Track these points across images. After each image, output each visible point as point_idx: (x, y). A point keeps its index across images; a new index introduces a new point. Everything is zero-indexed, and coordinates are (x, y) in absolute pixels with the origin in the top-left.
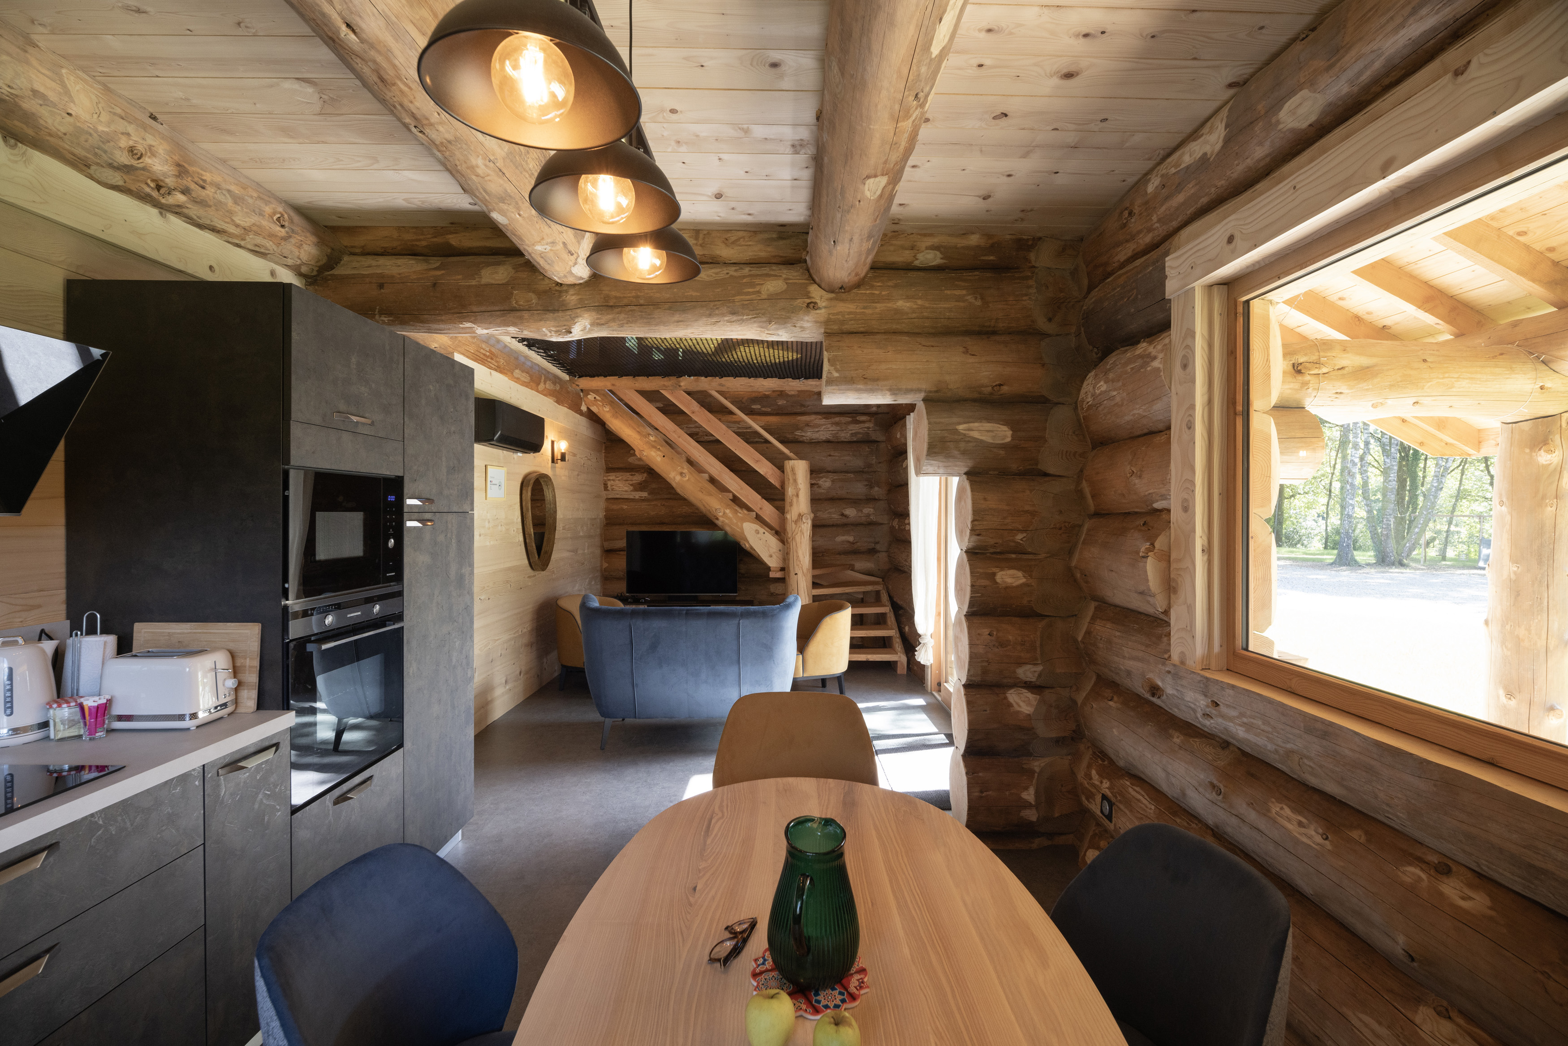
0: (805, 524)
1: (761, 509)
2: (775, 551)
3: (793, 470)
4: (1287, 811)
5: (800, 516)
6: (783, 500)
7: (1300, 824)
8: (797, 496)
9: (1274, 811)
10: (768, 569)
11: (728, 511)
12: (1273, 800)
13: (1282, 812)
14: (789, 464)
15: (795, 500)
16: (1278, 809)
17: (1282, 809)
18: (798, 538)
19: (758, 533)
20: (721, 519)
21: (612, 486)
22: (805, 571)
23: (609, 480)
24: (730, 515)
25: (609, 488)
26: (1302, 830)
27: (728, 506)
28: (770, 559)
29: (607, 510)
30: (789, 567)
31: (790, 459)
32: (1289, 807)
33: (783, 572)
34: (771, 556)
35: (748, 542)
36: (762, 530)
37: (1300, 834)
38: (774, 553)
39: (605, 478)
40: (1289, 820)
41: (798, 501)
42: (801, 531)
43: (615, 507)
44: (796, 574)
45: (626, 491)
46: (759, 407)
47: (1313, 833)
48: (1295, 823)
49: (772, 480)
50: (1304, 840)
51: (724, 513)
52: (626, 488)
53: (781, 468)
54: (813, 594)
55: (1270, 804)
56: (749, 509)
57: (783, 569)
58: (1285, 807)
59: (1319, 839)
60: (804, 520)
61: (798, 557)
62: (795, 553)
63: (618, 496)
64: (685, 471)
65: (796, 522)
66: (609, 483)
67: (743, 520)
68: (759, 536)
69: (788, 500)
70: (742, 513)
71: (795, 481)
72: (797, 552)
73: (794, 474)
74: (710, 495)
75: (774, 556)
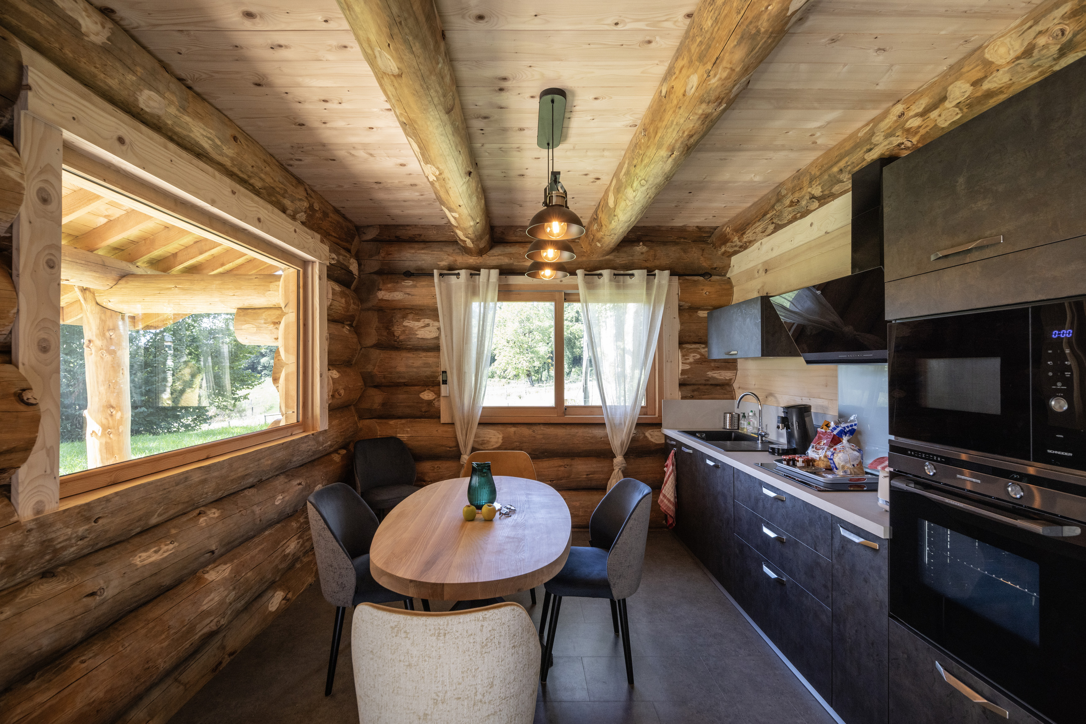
4: (144, 555)
7: (156, 552)
9: (138, 563)
12: (131, 559)
13: (142, 558)
16: (139, 559)
17: (140, 557)
26: (161, 552)
32: (141, 552)
37: (161, 555)
40: (149, 557)
47: (166, 547)
48: (154, 554)
50: (166, 554)
55: (133, 562)
58: (140, 555)
59: (171, 546)
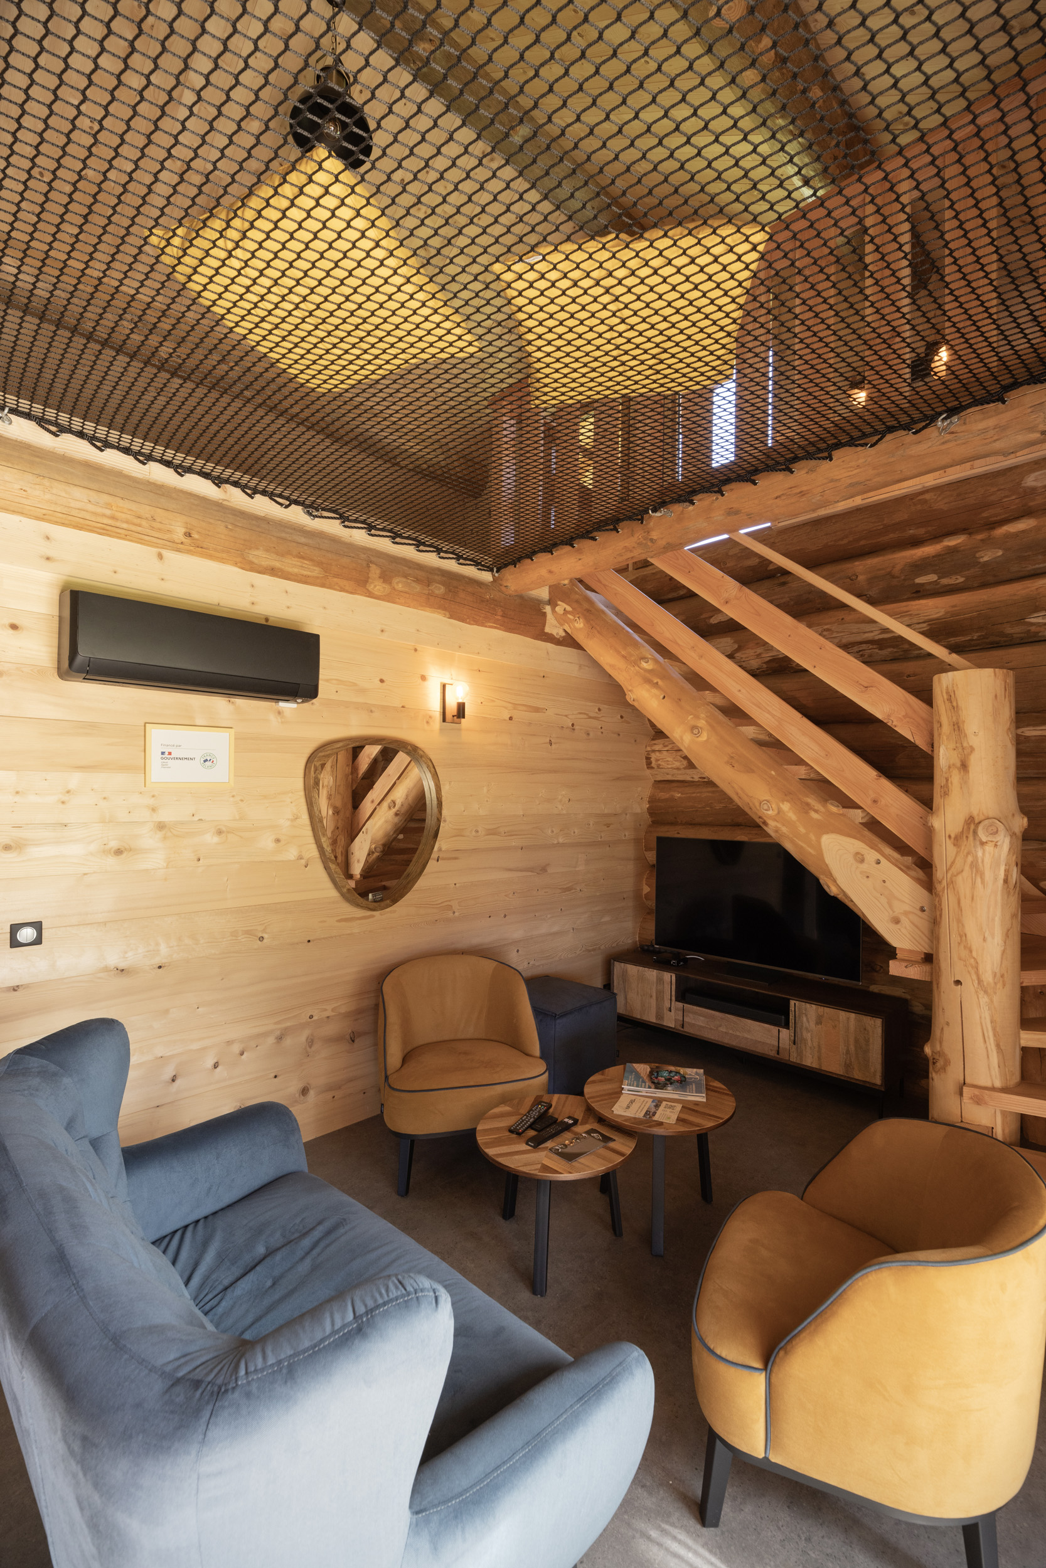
0: (989, 848)
1: (875, 801)
2: (907, 908)
3: (950, 698)
5: (972, 823)
6: (930, 778)
8: (964, 766)
10: (891, 952)
11: (786, 807)
14: (943, 683)
15: (956, 778)
18: (963, 883)
19: (862, 861)
20: (772, 823)
21: (657, 760)
22: (988, 977)
23: (654, 751)
24: (792, 816)
25: (654, 764)
27: (787, 795)
28: (892, 926)
29: (652, 800)
30: (942, 956)
31: (948, 668)
33: (926, 968)
34: (897, 921)
35: (835, 881)
36: (871, 855)
38: (906, 913)
39: (649, 749)
41: (964, 782)
42: (974, 866)
43: (663, 795)
44: (958, 983)
45: (678, 769)
46: (933, 577)
49: (905, 731)
51: (780, 811)
52: (677, 764)
53: (925, 695)
54: (1024, 1043)
56: (848, 803)
57: (929, 958)
60: (982, 835)
61: (963, 936)
62: (954, 925)
63: (669, 778)
64: (702, 723)
65: (957, 840)
66: (653, 756)
67: (824, 828)
68: (864, 866)
69: (939, 780)
70: (821, 810)
71: (957, 727)
72: (959, 921)
73: (955, 709)
74: (749, 769)
75: (904, 920)
